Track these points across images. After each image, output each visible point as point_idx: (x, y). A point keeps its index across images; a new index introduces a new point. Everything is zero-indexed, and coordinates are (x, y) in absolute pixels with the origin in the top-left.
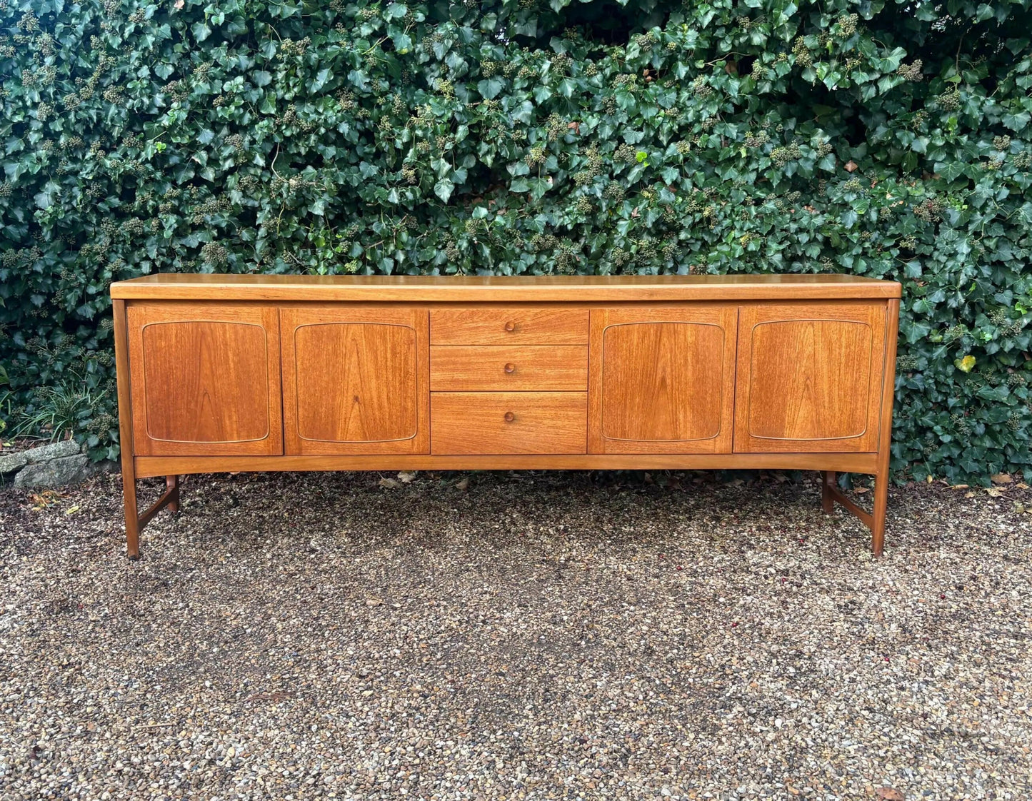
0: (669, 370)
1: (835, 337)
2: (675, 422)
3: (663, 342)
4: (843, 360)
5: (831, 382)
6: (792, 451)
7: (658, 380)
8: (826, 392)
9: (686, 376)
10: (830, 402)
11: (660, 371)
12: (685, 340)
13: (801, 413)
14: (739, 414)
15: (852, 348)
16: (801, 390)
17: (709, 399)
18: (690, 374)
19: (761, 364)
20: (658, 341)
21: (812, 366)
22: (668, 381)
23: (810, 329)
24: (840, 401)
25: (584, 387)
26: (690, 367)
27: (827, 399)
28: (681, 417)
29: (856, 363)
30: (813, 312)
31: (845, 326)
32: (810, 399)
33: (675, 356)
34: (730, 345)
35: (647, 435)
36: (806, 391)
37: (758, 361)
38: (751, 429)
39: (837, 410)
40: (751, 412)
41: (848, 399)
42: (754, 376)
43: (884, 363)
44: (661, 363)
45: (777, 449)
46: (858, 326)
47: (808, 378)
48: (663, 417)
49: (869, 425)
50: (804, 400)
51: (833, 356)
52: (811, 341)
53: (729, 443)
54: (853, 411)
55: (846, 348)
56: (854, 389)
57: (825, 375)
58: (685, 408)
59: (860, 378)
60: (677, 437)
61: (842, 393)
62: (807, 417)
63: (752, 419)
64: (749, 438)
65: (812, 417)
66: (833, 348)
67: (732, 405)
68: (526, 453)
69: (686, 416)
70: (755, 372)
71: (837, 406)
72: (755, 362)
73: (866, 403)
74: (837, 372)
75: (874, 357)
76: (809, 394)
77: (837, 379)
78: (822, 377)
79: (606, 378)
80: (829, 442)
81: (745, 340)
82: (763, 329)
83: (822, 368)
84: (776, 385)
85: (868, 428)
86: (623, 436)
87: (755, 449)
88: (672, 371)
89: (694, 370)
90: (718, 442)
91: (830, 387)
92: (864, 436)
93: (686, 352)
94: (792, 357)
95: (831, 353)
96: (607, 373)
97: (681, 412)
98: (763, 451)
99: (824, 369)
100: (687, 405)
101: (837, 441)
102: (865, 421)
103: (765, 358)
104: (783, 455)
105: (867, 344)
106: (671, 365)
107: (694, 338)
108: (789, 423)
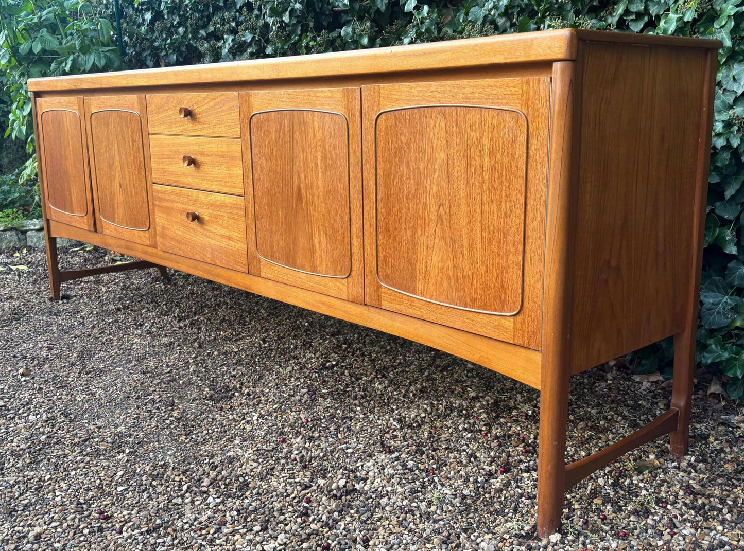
0: (302, 175)
1: (474, 135)
2: (312, 248)
3: (295, 137)
4: (486, 177)
5: (471, 214)
6: (425, 317)
7: (295, 189)
8: (465, 231)
9: (318, 187)
10: (471, 248)
11: (295, 177)
12: (314, 136)
13: (435, 259)
14: (367, 248)
15: (499, 156)
16: (433, 224)
17: (339, 221)
18: (320, 182)
19: (389, 175)
20: (292, 136)
21: (445, 184)
22: (303, 192)
23: (441, 122)
24: (484, 248)
25: (241, 191)
26: (320, 174)
27: (465, 242)
28: (316, 241)
29: (505, 184)
30: (444, 92)
31: (487, 115)
32: (445, 238)
33: (307, 158)
34: (355, 145)
35: (290, 261)
36: (439, 225)
37: (384, 171)
38: (380, 274)
39: (480, 264)
40: (380, 248)
41: (495, 247)
42: (380, 194)
43: (547, 187)
44: (296, 167)
45: (409, 311)
46: (507, 117)
47: (442, 205)
48: (302, 241)
49: (526, 300)
50: (437, 240)
51: (472, 170)
52: (444, 142)
53: (361, 289)
54: (502, 270)
55: (491, 155)
56: (503, 231)
57: (463, 201)
58: (319, 231)
59: (511, 212)
60: (314, 269)
61: (486, 234)
62: (442, 268)
63: (380, 260)
64: (379, 286)
65: (448, 269)
66: (472, 155)
67: (361, 234)
68: (210, 262)
69: (320, 242)
70: (381, 188)
71: (479, 255)
72: (380, 172)
73: (520, 258)
74: (479, 198)
75: (531, 175)
76: (444, 232)
77: (479, 210)
78: (459, 205)
79: (255, 182)
80: (471, 315)
81: (369, 138)
82: (387, 120)
83: (459, 189)
84: (404, 210)
85: (526, 304)
86: (273, 258)
87: (385, 304)
88: (305, 178)
89: (324, 179)
90: (350, 285)
91: (469, 222)
92: (519, 318)
93: (316, 152)
94: (421, 167)
95: (469, 165)
96: (256, 176)
97: (317, 236)
98: (394, 310)
99: (461, 191)
100: (321, 228)
101: (481, 316)
102: (520, 291)
103: (391, 167)
104: (419, 322)
105: (521, 150)
106: (305, 170)
107: (321, 132)
108: (421, 273)
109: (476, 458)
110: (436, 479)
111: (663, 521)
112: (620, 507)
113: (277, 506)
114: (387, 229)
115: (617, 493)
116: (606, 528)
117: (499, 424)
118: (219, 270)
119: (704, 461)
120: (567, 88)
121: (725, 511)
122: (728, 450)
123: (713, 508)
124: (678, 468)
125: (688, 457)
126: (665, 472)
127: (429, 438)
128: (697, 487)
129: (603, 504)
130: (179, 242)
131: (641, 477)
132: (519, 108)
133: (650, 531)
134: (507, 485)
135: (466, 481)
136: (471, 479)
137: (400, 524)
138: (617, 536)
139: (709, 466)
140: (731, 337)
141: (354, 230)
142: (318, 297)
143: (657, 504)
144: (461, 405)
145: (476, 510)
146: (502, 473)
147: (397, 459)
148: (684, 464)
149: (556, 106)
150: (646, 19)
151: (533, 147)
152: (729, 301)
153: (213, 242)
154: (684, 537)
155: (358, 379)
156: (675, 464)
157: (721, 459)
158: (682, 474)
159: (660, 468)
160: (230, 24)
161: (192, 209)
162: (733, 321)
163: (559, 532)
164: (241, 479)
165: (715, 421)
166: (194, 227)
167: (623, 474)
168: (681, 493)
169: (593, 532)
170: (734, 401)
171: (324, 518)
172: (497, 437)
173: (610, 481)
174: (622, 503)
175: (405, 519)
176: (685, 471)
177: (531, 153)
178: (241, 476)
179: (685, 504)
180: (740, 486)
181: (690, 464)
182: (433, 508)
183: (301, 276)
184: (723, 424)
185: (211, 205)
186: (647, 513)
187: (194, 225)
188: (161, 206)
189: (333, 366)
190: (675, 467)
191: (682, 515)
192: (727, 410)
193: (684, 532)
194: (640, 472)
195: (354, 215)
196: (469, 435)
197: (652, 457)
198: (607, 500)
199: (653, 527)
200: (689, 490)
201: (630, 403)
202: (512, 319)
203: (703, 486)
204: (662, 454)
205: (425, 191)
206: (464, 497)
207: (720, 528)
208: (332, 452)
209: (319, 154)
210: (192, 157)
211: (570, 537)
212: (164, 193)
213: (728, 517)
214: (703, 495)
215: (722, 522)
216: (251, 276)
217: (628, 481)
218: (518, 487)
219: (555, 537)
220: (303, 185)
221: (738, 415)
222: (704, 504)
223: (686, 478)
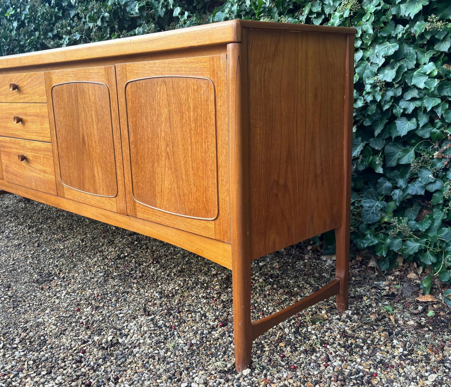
0: (85, 127)
1: (183, 97)
2: (94, 176)
3: (79, 101)
4: (193, 126)
5: (185, 151)
6: (163, 223)
7: (81, 137)
8: (183, 162)
9: (94, 135)
10: (187, 175)
11: (81, 129)
12: (90, 100)
13: (166, 183)
14: (126, 176)
16: (164, 158)
17: (108, 158)
18: (96, 132)
19: (135, 126)
20: (77, 101)
21: (169, 131)
22: (86, 138)
23: (164, 88)
24: (194, 174)
25: (49, 139)
26: (95, 127)
27: (183, 171)
28: (96, 173)
29: (204, 130)
30: (164, 67)
31: (190, 82)
32: (171, 169)
33: (86, 114)
34: (114, 105)
35: (82, 186)
36: (167, 160)
37: (132, 123)
38: (135, 193)
39: (192, 185)
40: (133, 176)
41: (201, 174)
42: (131, 139)
43: (228, 131)
44: (80, 121)
45: (154, 219)
46: (202, 83)
47: (168, 145)
48: (87, 172)
49: (221, 209)
50: (167, 169)
51: (184, 121)
52: (166, 102)
53: (124, 205)
54: (206, 190)
55: (194, 110)
56: (205, 163)
57: (180, 142)
58: (97, 166)
59: (208, 149)
60: (96, 192)
61: (195, 165)
62: (171, 189)
63: (134, 184)
64: (135, 202)
65: (174, 189)
66: (184, 111)
67: (122, 166)
68: (35, 188)
69: (98, 173)
70: (131, 135)
71: (192, 178)
72: (130, 124)
73: (216, 181)
74: (189, 140)
75: (219, 123)
76: (170, 164)
77: (190, 149)
78: (178, 145)
79: (57, 133)
80: (189, 220)
81: (122, 100)
82: (131, 87)
83: (177, 134)
84: (146, 150)
85: (221, 212)
86: (71, 185)
87: (139, 215)
88: (87, 129)
89: (98, 129)
90: (118, 202)
91: (185, 157)
92: (217, 221)
94: (154, 120)
95: (182, 117)
96: (58, 129)
97: (96, 168)
98: (144, 218)
99: (179, 136)
100: (98, 163)
101: (195, 221)
102: (216, 203)
103: (136, 121)
104: (160, 226)
105: (212, 107)
106: (86, 124)
107: (94, 97)
108: (159, 192)
109: (205, 317)
110: (176, 333)
111: (322, 357)
112: (296, 348)
113: (62, 355)
114: (137, 163)
115: (296, 338)
116: (283, 364)
117: (227, 293)
118: (40, 194)
119: (358, 314)
120: (236, 62)
121: (365, 348)
122: (374, 305)
123: (357, 346)
124: (339, 320)
125: (347, 312)
126: (330, 323)
127: (178, 304)
128: (350, 332)
129: (285, 346)
130: (16, 176)
131: (313, 327)
132: (209, 77)
133: (312, 364)
134: (223, 335)
135: (196, 333)
136: (199, 332)
137: (144, 366)
138: (289, 369)
139: (360, 317)
140: (382, 229)
141: (118, 164)
142: (100, 211)
143: (321, 345)
144: (205, 280)
145: (198, 353)
146: (221, 327)
147: (152, 320)
148: (344, 316)
149: (230, 75)
150: (323, 17)
151: (218, 104)
152: (379, 205)
153: (35, 175)
154: (334, 367)
155: (140, 265)
156: (338, 316)
157: (369, 312)
158: (341, 323)
159: (327, 319)
160: (67, 28)
161: (22, 152)
162: (382, 218)
163: (250, 368)
164: (42, 338)
165: (370, 285)
166: (24, 165)
167: (302, 325)
168: (338, 336)
169: (273, 367)
170: (384, 271)
171: (92, 364)
172: (223, 302)
173: (293, 330)
174: (298, 346)
175: (148, 362)
176: (344, 321)
177: (218, 108)
178: (42, 335)
179: (339, 344)
180: (378, 330)
181: (348, 316)
182: (169, 354)
183: (88, 196)
184: (375, 288)
185: (33, 150)
186: (314, 351)
187: (24, 163)
188: (4, 151)
189: (125, 256)
190: (337, 319)
191: (335, 352)
192: (378, 278)
193: (335, 364)
194: (314, 323)
195: (117, 154)
196: (205, 301)
197: (324, 312)
198: (289, 343)
199: (315, 361)
200: (344, 334)
201: (317, 275)
202: (213, 222)
203: (353, 331)
204: (331, 310)
205: (157, 136)
206: (192, 345)
207: (359, 360)
208: (109, 316)
209: (93, 112)
210: (20, 117)
211: (256, 371)
212: (5, 142)
213: (366, 352)
214: (353, 337)
215: (361, 356)
216: (59, 198)
217: (305, 329)
218: (230, 336)
219: (247, 372)
220: (85, 134)
221: (385, 281)
222: (352, 344)
223: (343, 326)
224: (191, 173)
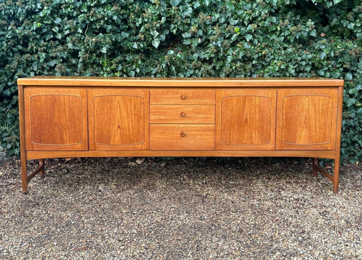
0: (248, 115)
1: (317, 102)
2: (251, 137)
3: (246, 104)
4: (320, 111)
5: (316, 121)
6: (299, 149)
7: (244, 119)
8: (314, 125)
9: (256, 118)
10: (315, 129)
11: (245, 116)
12: (255, 103)
13: (303, 134)
14: (278, 133)
15: (324, 106)
16: (303, 124)
17: (265, 127)
18: (257, 117)
19: (287, 113)
20: (244, 104)
21: (308, 114)
22: (248, 120)
23: (307, 99)
24: (319, 128)
25: (213, 122)
26: (257, 114)
27: (314, 128)
28: (254, 135)
29: (326, 113)
31: (321, 97)
32: (307, 128)
33: (251, 110)
35: (239, 143)
36: (305, 124)
37: (285, 112)
38: (283, 140)
41: (323, 128)
42: (284, 118)
44: (245, 112)
45: (294, 149)
46: (327, 98)
47: (306, 119)
48: (246, 135)
49: (332, 139)
50: (304, 128)
51: (316, 110)
52: (307, 103)
53: (274, 146)
54: (325, 133)
55: (322, 106)
56: (325, 124)
57: (313, 118)
58: (255, 131)
59: (328, 119)
60: (251, 143)
61: (320, 125)
62: (305, 136)
63: (283, 136)
64: (282, 144)
65: (308, 135)
69: (256, 134)
70: (284, 116)
71: (318, 131)
73: (330, 129)
74: (318, 116)
75: (333, 110)
76: (307, 126)
77: (318, 119)
78: (312, 119)
80: (315, 145)
81: (280, 103)
83: (312, 115)
84: (293, 122)
86: (230, 143)
87: (284, 148)
88: (250, 116)
89: (259, 115)
90: (269, 145)
91: (315, 123)
92: (330, 143)
93: (256, 108)
94: (299, 110)
95: (315, 108)
96: (223, 117)
97: (254, 133)
98: (287, 149)
101: (318, 145)
102: (330, 137)
103: (288, 111)
104: (296, 151)
105: (330, 105)
106: (250, 113)
107: (259, 102)
108: (298, 138)
118: (195, 152)
132: (330, 96)
141: (272, 129)
151: (334, 104)
153: (193, 142)
183: (245, 146)
195: (272, 125)
202: (327, 144)
205: (300, 116)
212: (159, 127)
216: (216, 151)
220: (248, 118)
224: (318, 127)
